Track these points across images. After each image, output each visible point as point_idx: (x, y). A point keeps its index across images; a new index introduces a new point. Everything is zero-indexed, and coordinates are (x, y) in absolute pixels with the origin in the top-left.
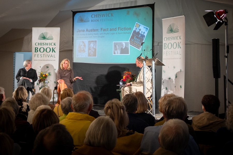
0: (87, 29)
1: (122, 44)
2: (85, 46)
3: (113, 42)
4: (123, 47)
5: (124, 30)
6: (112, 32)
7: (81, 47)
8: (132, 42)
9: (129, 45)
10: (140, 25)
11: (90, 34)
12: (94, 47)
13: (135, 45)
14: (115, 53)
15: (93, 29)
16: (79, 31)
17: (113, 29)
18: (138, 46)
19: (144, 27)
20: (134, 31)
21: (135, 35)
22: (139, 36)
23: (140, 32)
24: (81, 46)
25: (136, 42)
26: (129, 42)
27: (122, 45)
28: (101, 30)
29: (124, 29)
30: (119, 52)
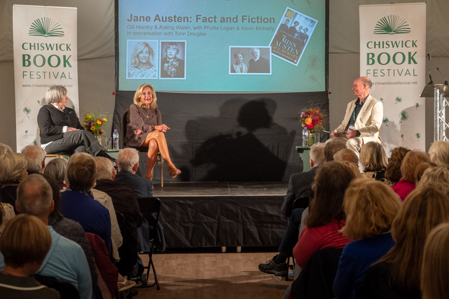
0: (157, 15)
1: (253, 51)
2: (151, 52)
3: (230, 47)
4: (256, 59)
5: (258, 22)
6: (225, 25)
7: (141, 55)
8: (278, 48)
9: (271, 54)
10: (296, 14)
11: (165, 28)
12: (179, 56)
13: (284, 54)
14: (233, 71)
15: (175, 17)
16: (133, 18)
17: (229, 19)
18: (292, 57)
19: (307, 19)
20: (281, 24)
21: (285, 34)
22: (294, 36)
23: (297, 28)
24: (141, 52)
25: (287, 48)
26: (271, 47)
27: (253, 54)
28: (197, 19)
29: (256, 20)
30: (245, 68)
